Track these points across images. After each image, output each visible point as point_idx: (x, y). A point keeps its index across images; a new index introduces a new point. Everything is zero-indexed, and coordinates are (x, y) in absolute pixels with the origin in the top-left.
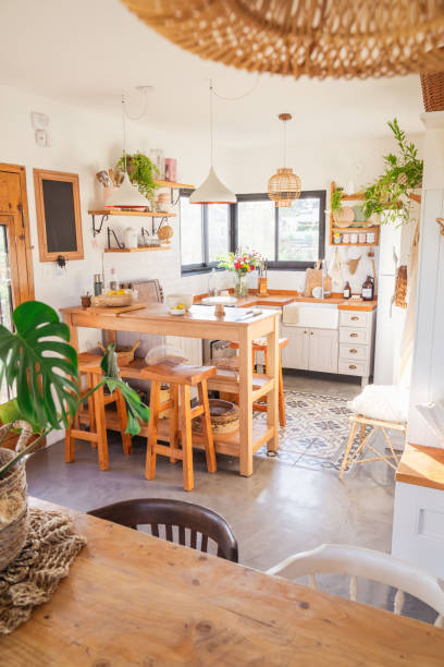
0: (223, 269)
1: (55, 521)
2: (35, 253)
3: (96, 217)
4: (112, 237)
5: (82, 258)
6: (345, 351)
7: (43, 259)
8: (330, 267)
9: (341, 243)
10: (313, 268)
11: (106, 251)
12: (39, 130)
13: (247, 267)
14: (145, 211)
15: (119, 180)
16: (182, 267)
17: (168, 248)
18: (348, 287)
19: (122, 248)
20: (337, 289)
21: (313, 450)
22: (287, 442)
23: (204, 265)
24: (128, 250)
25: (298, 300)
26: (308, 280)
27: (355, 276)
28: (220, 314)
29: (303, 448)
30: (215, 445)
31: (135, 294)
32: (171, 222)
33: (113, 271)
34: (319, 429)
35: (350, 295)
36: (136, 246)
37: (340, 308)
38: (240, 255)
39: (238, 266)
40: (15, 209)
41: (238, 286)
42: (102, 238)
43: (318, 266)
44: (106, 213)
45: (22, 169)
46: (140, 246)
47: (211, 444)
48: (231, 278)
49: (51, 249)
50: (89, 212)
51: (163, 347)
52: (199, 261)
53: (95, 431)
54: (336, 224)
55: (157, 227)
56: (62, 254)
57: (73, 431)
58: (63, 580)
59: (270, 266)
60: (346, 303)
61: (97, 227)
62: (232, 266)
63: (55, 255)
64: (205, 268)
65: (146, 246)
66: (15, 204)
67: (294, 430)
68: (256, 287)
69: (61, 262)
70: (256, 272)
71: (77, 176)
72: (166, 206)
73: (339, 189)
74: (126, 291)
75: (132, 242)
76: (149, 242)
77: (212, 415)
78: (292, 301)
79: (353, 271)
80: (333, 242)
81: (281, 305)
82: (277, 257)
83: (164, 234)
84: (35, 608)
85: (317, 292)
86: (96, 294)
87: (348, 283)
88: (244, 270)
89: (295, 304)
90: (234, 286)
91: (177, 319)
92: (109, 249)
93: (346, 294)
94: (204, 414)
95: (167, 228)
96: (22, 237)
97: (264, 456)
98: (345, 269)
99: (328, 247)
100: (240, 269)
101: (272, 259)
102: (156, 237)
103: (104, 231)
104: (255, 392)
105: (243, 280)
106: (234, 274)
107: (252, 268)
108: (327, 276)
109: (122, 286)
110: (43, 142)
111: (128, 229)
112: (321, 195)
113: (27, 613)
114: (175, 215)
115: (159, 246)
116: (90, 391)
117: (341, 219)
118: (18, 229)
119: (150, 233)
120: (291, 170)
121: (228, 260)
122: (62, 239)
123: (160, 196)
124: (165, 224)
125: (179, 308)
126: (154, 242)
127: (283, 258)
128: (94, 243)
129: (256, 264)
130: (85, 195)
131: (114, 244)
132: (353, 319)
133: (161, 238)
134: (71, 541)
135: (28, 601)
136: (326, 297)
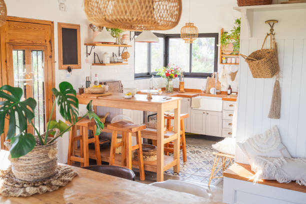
0: (159, 76)
1: (66, 168)
2: (57, 65)
3: (88, 47)
4: (96, 57)
5: (80, 68)
6: (226, 124)
7: (60, 68)
8: (220, 76)
9: (226, 63)
10: (210, 77)
11: (93, 64)
12: (61, 4)
13: (173, 75)
14: (115, 44)
15: (101, 28)
16: (135, 74)
17: (127, 64)
18: (230, 88)
19: (102, 63)
20: (224, 89)
21: (199, 173)
22: (185, 169)
23: (148, 74)
24: (104, 65)
25: (201, 95)
26: (208, 84)
27: (234, 81)
28: (150, 98)
29: (193, 172)
30: (144, 166)
31: (107, 87)
32: (129, 50)
33: (96, 75)
34: (205, 164)
35: (231, 92)
36: (109, 62)
37: (223, 99)
38: (169, 69)
39: (167, 75)
40: (48, 43)
41: (168, 86)
42: (91, 57)
43: (213, 76)
44: (94, 45)
45: (52, 23)
46: (111, 62)
47: (142, 165)
48: (164, 81)
49: (64, 63)
50: (85, 44)
51: (121, 115)
52: (145, 71)
53: (83, 157)
54: (224, 52)
55: (121, 53)
56: (70, 65)
57: (72, 157)
58: (69, 182)
59: (186, 75)
60: (228, 97)
61: (89, 52)
62: (164, 74)
63: (67, 66)
64: (148, 75)
65: (115, 62)
66: (48, 41)
67: (190, 164)
68: (178, 87)
69: (69, 70)
70: (178, 79)
71: (79, 26)
72: (127, 41)
73: (226, 33)
74: (102, 86)
75: (107, 60)
76: (116, 61)
77: (143, 151)
78: (198, 95)
79: (233, 79)
80: (222, 63)
81: (191, 97)
82: (190, 70)
83: (125, 56)
84: (60, 187)
85: (212, 91)
86: (87, 87)
87: (230, 86)
88: (171, 77)
89: (200, 97)
90: (165, 86)
91: (128, 100)
92: (95, 64)
93: (229, 92)
94: (139, 149)
95: (127, 53)
96: (51, 57)
97: (171, 174)
98: (229, 78)
99: (219, 65)
100: (169, 76)
101: (187, 71)
102: (120, 58)
103: (92, 54)
104: (165, 139)
105: (171, 83)
106: (165, 80)
107: (176, 76)
108: (218, 82)
109: (101, 83)
110: (64, 9)
111: (105, 53)
112: (215, 35)
113: (58, 187)
114: (131, 46)
115: (121, 62)
116: (81, 137)
117: (227, 49)
118: (49, 53)
119: (118, 55)
120: (193, 24)
121: (162, 71)
122: (70, 58)
123: (123, 35)
124: (125, 51)
125: (128, 95)
126: (119, 61)
127: (194, 71)
128: (87, 61)
129: (178, 74)
130: (83, 35)
131: (97, 61)
132: (231, 106)
133: (123, 58)
134: (73, 173)
135: (58, 184)
136: (217, 93)
